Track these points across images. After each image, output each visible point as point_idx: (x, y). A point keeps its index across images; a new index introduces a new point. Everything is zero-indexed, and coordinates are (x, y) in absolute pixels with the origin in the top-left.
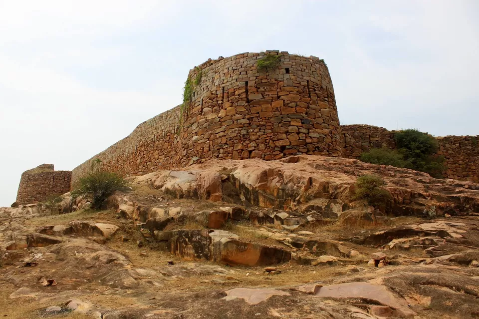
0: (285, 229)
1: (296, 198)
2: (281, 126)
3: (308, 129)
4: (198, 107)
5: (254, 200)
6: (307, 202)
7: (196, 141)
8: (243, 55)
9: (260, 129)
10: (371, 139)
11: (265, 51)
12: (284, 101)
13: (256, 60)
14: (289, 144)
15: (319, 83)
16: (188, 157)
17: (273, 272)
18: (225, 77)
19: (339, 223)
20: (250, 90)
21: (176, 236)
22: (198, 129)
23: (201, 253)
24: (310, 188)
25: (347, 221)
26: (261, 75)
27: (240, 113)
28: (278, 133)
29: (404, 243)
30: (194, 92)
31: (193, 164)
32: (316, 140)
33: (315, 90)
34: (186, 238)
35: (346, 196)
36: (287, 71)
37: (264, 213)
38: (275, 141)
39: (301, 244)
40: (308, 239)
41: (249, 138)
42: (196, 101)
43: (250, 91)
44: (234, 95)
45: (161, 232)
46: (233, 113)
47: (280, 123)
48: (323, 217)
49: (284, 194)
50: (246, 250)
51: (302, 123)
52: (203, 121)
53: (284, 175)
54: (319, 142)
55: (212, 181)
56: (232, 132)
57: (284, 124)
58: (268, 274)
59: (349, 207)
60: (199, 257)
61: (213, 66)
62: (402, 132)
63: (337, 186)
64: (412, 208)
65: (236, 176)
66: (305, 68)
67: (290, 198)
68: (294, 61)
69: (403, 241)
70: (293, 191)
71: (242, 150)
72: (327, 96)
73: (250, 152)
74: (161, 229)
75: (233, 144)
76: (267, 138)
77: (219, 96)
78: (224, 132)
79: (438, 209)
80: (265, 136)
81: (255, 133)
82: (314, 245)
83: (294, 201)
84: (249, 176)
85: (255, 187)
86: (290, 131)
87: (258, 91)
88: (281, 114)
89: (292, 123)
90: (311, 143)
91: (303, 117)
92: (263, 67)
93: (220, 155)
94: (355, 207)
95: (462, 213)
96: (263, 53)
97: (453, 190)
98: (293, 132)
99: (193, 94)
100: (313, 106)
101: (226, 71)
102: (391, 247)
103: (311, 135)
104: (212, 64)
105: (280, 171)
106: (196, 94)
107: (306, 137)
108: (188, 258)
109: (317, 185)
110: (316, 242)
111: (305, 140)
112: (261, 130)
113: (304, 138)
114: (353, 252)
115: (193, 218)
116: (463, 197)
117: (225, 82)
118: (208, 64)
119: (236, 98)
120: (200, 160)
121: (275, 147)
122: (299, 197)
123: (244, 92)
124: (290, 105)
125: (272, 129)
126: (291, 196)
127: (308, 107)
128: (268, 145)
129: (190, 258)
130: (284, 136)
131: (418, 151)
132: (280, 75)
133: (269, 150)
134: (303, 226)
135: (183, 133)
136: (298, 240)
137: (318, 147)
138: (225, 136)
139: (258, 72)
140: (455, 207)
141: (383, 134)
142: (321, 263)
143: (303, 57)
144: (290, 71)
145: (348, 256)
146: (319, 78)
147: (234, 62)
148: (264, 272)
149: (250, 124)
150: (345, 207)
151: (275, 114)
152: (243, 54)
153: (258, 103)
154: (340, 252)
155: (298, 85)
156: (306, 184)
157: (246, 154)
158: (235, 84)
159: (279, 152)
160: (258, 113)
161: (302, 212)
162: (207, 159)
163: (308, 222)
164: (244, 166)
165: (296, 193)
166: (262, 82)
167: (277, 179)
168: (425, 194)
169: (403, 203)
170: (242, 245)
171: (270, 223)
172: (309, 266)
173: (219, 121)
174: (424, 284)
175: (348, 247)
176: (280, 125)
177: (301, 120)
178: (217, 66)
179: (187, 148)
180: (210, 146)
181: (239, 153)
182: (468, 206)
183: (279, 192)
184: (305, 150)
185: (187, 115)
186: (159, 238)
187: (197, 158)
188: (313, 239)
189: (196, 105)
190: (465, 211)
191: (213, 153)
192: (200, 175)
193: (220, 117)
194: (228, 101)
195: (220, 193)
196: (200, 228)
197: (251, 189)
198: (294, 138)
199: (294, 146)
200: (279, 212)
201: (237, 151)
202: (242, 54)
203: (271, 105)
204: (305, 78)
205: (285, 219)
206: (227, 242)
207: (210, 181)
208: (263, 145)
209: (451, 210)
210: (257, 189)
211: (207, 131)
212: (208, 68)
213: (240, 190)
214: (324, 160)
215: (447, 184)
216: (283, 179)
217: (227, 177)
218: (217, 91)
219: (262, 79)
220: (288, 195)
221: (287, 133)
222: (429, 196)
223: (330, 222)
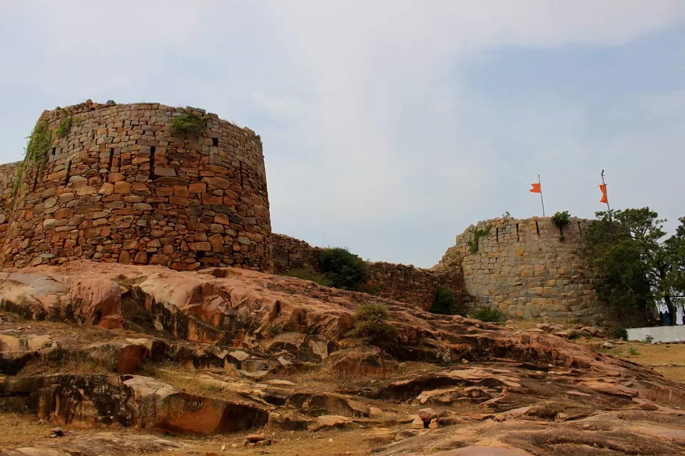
0: (244, 376)
1: (254, 330)
2: (201, 222)
3: (237, 231)
4: (60, 173)
5: (179, 330)
6: (272, 337)
7: (50, 227)
8: (151, 107)
9: (168, 222)
10: (291, 255)
11: (185, 107)
12: (207, 185)
13: (170, 118)
14: (209, 249)
15: (253, 167)
16: (32, 251)
17: (262, 442)
18: (116, 133)
19: (326, 369)
20: (158, 160)
21: (54, 386)
22: (57, 207)
23: (111, 414)
24: (277, 316)
25: (340, 366)
26: (177, 141)
27: (139, 193)
28: (195, 231)
29: (442, 395)
30: (53, 146)
31: (41, 264)
32: (246, 248)
33: (249, 177)
34: (81, 388)
35: (333, 331)
36: (215, 142)
37: (206, 351)
38: (190, 242)
39: (282, 399)
40: (292, 391)
41: (149, 233)
42: (57, 163)
43: (157, 162)
44: (130, 163)
45: (13, 377)
46: (124, 191)
47: (199, 216)
48: (301, 360)
49: (234, 323)
50: (200, 408)
51: (230, 221)
52: (68, 197)
53: (232, 295)
54: (249, 251)
55: (106, 295)
56: (123, 220)
57: (205, 219)
58: (254, 446)
59: (337, 346)
60: (107, 421)
61: (96, 113)
62: (329, 250)
63: (319, 316)
64: (421, 351)
65: (145, 290)
66: (238, 142)
67: (243, 330)
68: (225, 130)
69: (441, 393)
70: (249, 319)
71: (137, 251)
72: (261, 187)
73: (150, 255)
74: (14, 374)
75: (122, 239)
76: (179, 237)
77: (102, 161)
78: (108, 218)
79: (452, 353)
80: (174, 233)
81: (160, 227)
82: (304, 400)
83: (251, 334)
84: (172, 291)
85: (182, 309)
86: (212, 231)
87: (169, 164)
88: (202, 204)
89: (217, 219)
90: (239, 252)
91: (232, 213)
92: (182, 130)
93: (97, 255)
94: (346, 347)
95: (481, 358)
96: (181, 110)
97: (465, 329)
98: (216, 232)
99: (51, 151)
100: (245, 199)
101: (119, 124)
102: (423, 401)
103: (241, 240)
104: (93, 109)
105: (224, 288)
106: (57, 151)
107: (234, 242)
108: (83, 424)
109: (290, 313)
110: (308, 396)
111: (232, 246)
112: (170, 224)
113: (231, 243)
114: (373, 410)
115: (83, 356)
116: (481, 338)
117: (115, 141)
118: (85, 108)
119: (133, 169)
120: (57, 259)
121: (188, 252)
122: (260, 329)
123: (147, 162)
124: (215, 192)
125: (186, 224)
126: (246, 326)
127: (239, 200)
128: (178, 248)
129: (87, 424)
130: (204, 236)
131: (349, 278)
132: (205, 145)
133: (180, 255)
134: (274, 372)
135: (24, 211)
136: (276, 393)
137: (247, 259)
138: (109, 225)
139: (172, 136)
140: (474, 351)
141: (305, 251)
142: (325, 426)
143: (236, 127)
144: (220, 144)
145: (366, 415)
146: (255, 161)
147: (135, 113)
148: (246, 443)
149: (152, 211)
150: (331, 347)
151: (193, 203)
152: (151, 105)
153: (169, 182)
154: (352, 410)
155: (228, 165)
156: (272, 310)
157: (144, 257)
158: (133, 148)
159: (194, 260)
160: (167, 197)
161: (266, 352)
162: (71, 258)
163: (281, 367)
164: (161, 276)
165: (255, 323)
166: (177, 152)
167: (220, 299)
168: (433, 332)
169: (409, 344)
170: (193, 401)
171: (217, 366)
172: (305, 432)
173: (100, 200)
174: (553, 443)
175: (362, 402)
176: (199, 220)
177: (229, 216)
178: (103, 113)
179: (31, 237)
180: (78, 237)
181: (130, 254)
182: (487, 350)
183: (223, 319)
184: (232, 261)
185: (36, 183)
186: (11, 389)
187: (51, 256)
188: (300, 392)
189: (56, 169)
190: (484, 356)
191: (83, 250)
192: (79, 283)
193: (102, 195)
194: (119, 171)
195: (118, 316)
196: (101, 372)
197: (174, 312)
198: (217, 241)
199: (216, 253)
200: (233, 350)
201: (128, 250)
202: (149, 104)
203: (188, 188)
204: (237, 157)
205: (244, 361)
206: (170, 396)
207: (103, 295)
208: (170, 246)
209: (468, 354)
210: (186, 313)
211: (74, 213)
212: (86, 114)
213: (154, 312)
214: (270, 278)
215: (455, 322)
216: (230, 300)
217: (127, 290)
218: (99, 152)
219: (177, 148)
220: (240, 325)
221: (208, 232)
222: (439, 335)
223: (312, 368)
